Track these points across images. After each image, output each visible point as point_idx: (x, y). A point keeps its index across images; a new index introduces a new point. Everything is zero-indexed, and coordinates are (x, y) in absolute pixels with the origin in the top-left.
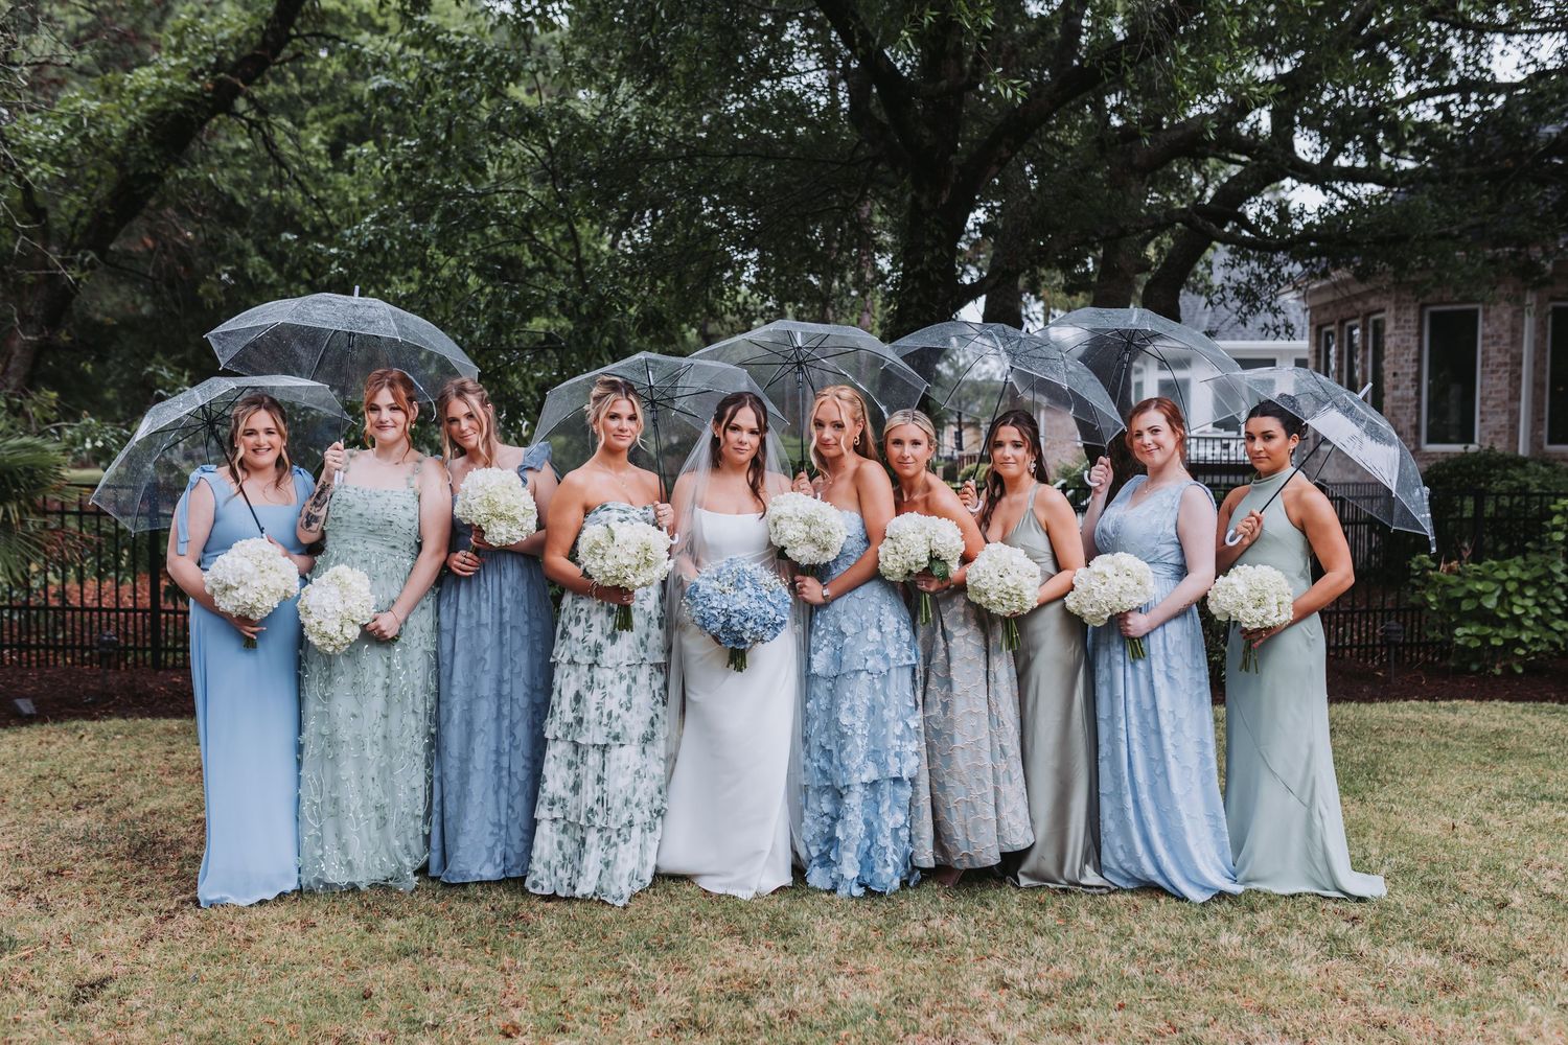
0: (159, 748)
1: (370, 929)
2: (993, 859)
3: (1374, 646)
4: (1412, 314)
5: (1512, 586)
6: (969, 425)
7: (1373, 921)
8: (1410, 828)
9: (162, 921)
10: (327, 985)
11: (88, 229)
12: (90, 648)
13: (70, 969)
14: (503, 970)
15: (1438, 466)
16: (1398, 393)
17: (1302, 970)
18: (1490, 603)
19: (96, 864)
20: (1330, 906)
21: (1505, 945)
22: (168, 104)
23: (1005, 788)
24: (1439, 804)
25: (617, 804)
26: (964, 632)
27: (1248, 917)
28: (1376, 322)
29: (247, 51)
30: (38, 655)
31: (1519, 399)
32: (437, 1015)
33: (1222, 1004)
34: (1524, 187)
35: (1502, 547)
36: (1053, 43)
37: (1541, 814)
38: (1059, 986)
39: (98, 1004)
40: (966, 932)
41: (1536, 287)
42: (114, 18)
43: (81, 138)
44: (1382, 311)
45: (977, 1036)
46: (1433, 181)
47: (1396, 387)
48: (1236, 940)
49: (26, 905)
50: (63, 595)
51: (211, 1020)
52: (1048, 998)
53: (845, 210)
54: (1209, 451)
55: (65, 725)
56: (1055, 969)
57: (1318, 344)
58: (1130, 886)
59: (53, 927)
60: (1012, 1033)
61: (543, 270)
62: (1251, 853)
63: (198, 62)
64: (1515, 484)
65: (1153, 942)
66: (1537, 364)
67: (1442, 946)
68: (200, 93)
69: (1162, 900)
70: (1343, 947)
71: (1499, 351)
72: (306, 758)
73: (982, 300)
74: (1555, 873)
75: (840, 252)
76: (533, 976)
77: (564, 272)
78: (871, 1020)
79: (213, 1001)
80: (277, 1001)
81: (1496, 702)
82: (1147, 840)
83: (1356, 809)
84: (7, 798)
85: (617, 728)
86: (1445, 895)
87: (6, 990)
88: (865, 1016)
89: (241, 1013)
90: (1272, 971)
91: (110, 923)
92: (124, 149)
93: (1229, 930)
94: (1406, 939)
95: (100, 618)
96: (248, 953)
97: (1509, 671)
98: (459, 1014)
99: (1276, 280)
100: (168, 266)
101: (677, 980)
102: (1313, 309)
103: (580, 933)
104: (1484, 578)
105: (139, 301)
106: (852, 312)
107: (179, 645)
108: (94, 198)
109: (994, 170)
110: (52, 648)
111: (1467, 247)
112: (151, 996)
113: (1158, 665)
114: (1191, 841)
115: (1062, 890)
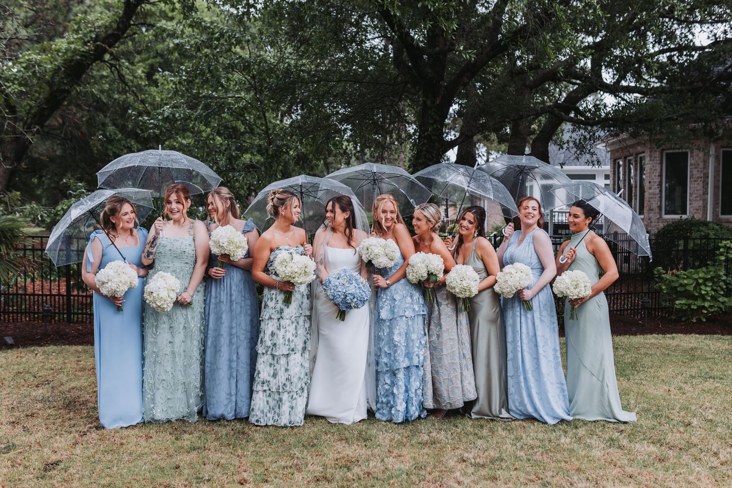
0: (73, 359)
1: (177, 439)
2: (460, 404)
3: (638, 309)
4: (657, 154)
5: (701, 281)
6: (451, 205)
7: (630, 432)
8: (650, 391)
9: (82, 436)
10: (159, 463)
11: (35, 115)
12: (38, 313)
13: (42, 457)
14: (238, 456)
15: (669, 226)
16: (651, 191)
17: (596, 453)
18: (691, 288)
19: (49, 411)
20: (611, 426)
21: (688, 442)
22: (73, 56)
23: (465, 373)
24: (663, 380)
26: (446, 302)
27: (574, 431)
28: (641, 158)
29: (110, 32)
30: (13, 317)
31: (707, 194)
32: (209, 475)
33: (560, 468)
34: (707, 96)
35: (697, 264)
36: (489, 27)
37: (708, 385)
38: (488, 460)
39: (55, 472)
40: (447, 438)
41: (715, 141)
42: (44, 13)
43: (32, 73)
44: (644, 152)
45: (451, 483)
46: (665, 93)
47: (650, 188)
48: (568, 440)
49: (19, 429)
50: (25, 288)
51: (108, 478)
52: (483, 466)
53: (392, 106)
54: (564, 218)
55: (28, 349)
56: (486, 454)
57: (614, 168)
58: (522, 418)
59: (32, 439)
60: (467, 481)
61: (249, 133)
62: (576, 402)
63: (87, 37)
64: (703, 234)
65: (531, 442)
66: (715, 177)
67: (659, 442)
68: (87, 52)
69: (536, 424)
70: (616, 443)
71: (698, 171)
72: (147, 361)
73: (456, 148)
74: (713, 411)
75: (390, 125)
76: (252, 458)
77: (258, 134)
78: (404, 476)
79: (108, 470)
80: (137, 470)
81: (693, 335)
82: (530, 396)
83: (625, 384)
84: (4, 382)
85: (292, 346)
86: (663, 420)
87: (13, 466)
88: (401, 474)
89: (121, 475)
90: (583, 454)
91: (58, 437)
92: (53, 77)
93: (565, 436)
94: (644, 439)
95: (43, 299)
96: (122, 450)
97: (699, 320)
98: (219, 475)
99: (594, 138)
100: (71, 132)
101: (317, 460)
102: (611, 151)
103: (272, 440)
104: (688, 278)
105: (55, 148)
106: (396, 153)
107: (80, 311)
108: (38, 101)
109: (461, 87)
110: (19, 313)
111: (681, 123)
112: (80, 468)
113: (537, 315)
114: (550, 395)
115: (491, 419)
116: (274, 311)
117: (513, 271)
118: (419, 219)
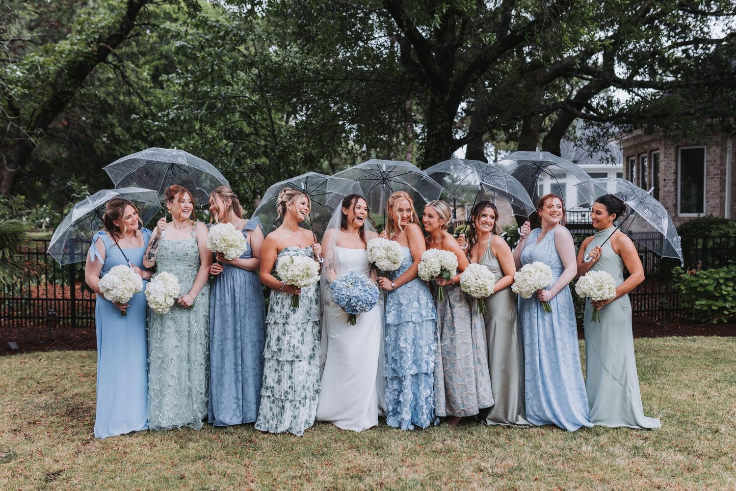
0: (77, 364)
1: (182, 447)
2: (475, 412)
3: (656, 311)
4: (672, 151)
5: (722, 281)
6: (459, 206)
7: (655, 439)
8: (673, 396)
9: (84, 444)
10: (163, 473)
11: (38, 118)
12: (42, 318)
13: (43, 466)
14: (245, 465)
15: (686, 224)
16: (666, 189)
17: (621, 462)
18: (711, 288)
19: (52, 419)
20: (635, 432)
21: (717, 450)
22: (76, 58)
23: (480, 378)
24: (686, 385)
25: (299, 388)
26: (460, 305)
27: (596, 438)
28: (655, 155)
29: (113, 33)
30: (17, 322)
31: (725, 191)
32: (215, 486)
33: (583, 478)
34: (725, 90)
35: (717, 263)
36: (498, 23)
37: (734, 389)
38: (507, 470)
39: (57, 482)
40: (462, 446)
41: (732, 136)
42: (48, 16)
43: (35, 75)
44: (658, 149)
46: (681, 87)
47: (665, 186)
48: (590, 448)
49: (20, 437)
50: (30, 292)
52: (501, 476)
53: (399, 105)
54: (576, 218)
55: (32, 354)
56: (504, 463)
57: (627, 166)
58: (540, 424)
59: (34, 448)
61: (254, 135)
62: (597, 408)
63: (90, 38)
64: (722, 232)
65: (551, 450)
66: (732, 174)
67: (687, 451)
68: (91, 53)
69: (555, 431)
70: (640, 451)
71: (715, 168)
72: (152, 367)
73: (465, 146)
75: (396, 124)
76: (260, 468)
77: (263, 135)
78: (419, 486)
79: (111, 481)
80: (141, 480)
81: (714, 337)
82: (549, 401)
83: (646, 388)
84: (7, 388)
85: (298, 352)
86: (689, 427)
87: (14, 476)
88: (416, 485)
89: (124, 486)
90: (607, 463)
91: (60, 446)
92: (56, 80)
93: (586, 444)
94: (670, 447)
95: (47, 304)
96: (125, 459)
97: (720, 322)
98: (226, 486)
99: (607, 135)
100: (76, 135)
101: (327, 469)
102: (624, 149)
103: (280, 448)
104: (708, 278)
105: (61, 151)
106: (402, 154)
107: (84, 316)
108: (42, 103)
109: (471, 84)
110: (24, 318)
111: (698, 119)
112: (82, 479)
113: (555, 317)
114: (570, 401)
115: (507, 426)
116: (279, 316)
117: (532, 270)
118: (430, 216)
